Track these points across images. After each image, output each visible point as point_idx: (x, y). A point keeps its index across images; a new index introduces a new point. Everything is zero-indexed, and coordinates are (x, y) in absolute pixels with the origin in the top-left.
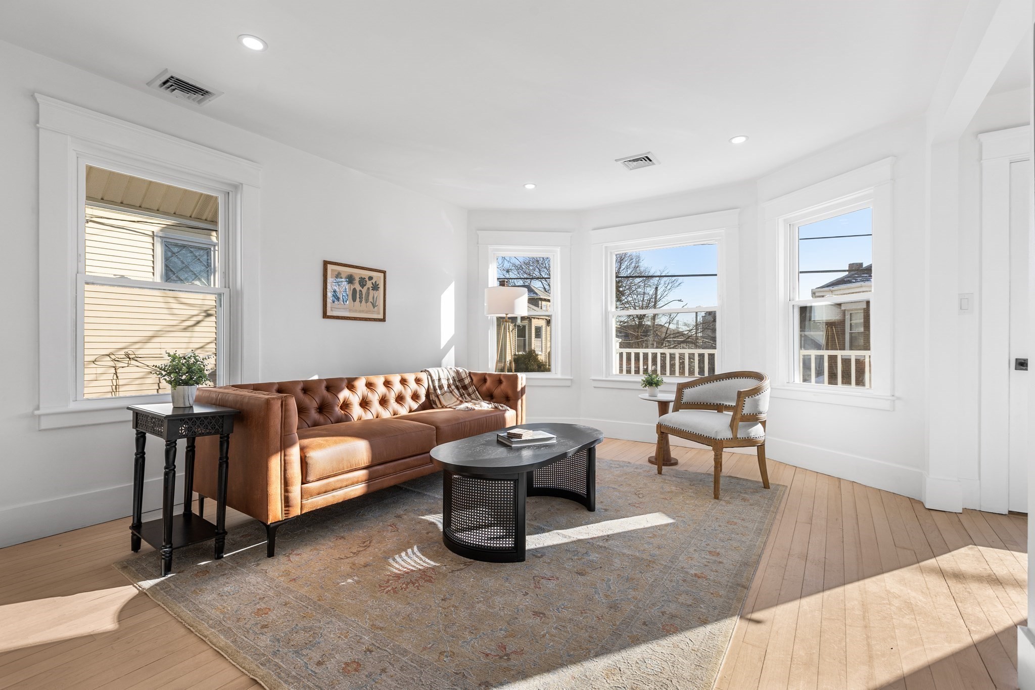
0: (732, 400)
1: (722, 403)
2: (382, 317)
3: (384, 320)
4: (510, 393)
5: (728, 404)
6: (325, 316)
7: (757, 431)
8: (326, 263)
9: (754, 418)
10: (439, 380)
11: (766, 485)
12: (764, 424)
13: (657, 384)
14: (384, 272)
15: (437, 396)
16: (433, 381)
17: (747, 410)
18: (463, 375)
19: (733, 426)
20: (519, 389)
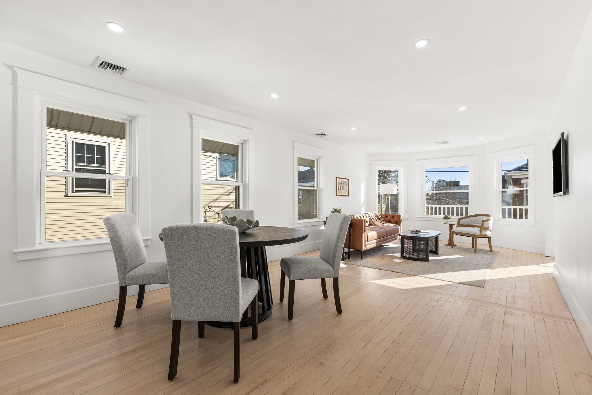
0: (480, 224)
1: (474, 224)
2: (348, 195)
3: (348, 196)
4: (398, 221)
5: (476, 225)
6: (337, 195)
7: (488, 233)
8: (337, 178)
9: (487, 229)
10: (372, 216)
11: (491, 251)
12: (490, 230)
13: (449, 218)
14: (348, 179)
15: (372, 222)
16: (370, 217)
17: (485, 226)
18: (378, 215)
19: (481, 231)
20: (401, 220)
